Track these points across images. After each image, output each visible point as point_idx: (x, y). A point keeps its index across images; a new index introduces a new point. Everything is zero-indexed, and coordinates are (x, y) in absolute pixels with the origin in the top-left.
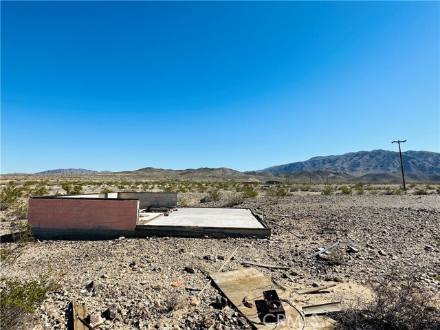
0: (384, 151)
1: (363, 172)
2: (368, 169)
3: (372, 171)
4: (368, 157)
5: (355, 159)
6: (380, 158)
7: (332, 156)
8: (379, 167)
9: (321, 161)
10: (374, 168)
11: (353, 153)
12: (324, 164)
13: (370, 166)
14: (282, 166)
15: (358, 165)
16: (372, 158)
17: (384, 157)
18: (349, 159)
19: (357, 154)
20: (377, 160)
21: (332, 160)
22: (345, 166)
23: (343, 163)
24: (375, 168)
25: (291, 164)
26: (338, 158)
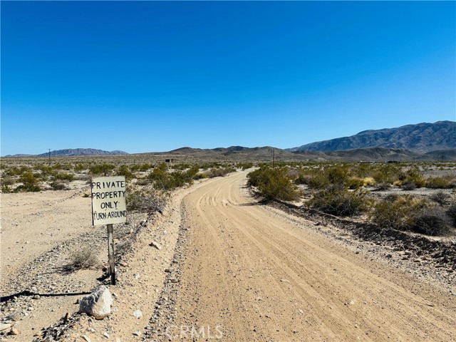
0: (450, 122)
1: (424, 149)
2: (431, 145)
3: (435, 148)
4: (430, 130)
5: (414, 132)
6: (446, 131)
7: (385, 129)
8: (444, 143)
9: (373, 136)
10: (438, 144)
11: (413, 126)
12: (376, 139)
13: (434, 141)
14: (323, 142)
15: (418, 140)
16: (436, 131)
17: (451, 130)
18: (406, 133)
19: (418, 127)
20: (443, 134)
21: (386, 135)
22: (402, 141)
23: (399, 138)
24: (440, 143)
25: (335, 140)
26: (393, 131)
